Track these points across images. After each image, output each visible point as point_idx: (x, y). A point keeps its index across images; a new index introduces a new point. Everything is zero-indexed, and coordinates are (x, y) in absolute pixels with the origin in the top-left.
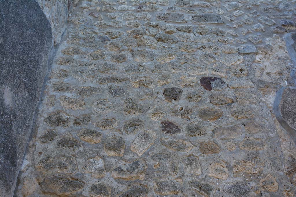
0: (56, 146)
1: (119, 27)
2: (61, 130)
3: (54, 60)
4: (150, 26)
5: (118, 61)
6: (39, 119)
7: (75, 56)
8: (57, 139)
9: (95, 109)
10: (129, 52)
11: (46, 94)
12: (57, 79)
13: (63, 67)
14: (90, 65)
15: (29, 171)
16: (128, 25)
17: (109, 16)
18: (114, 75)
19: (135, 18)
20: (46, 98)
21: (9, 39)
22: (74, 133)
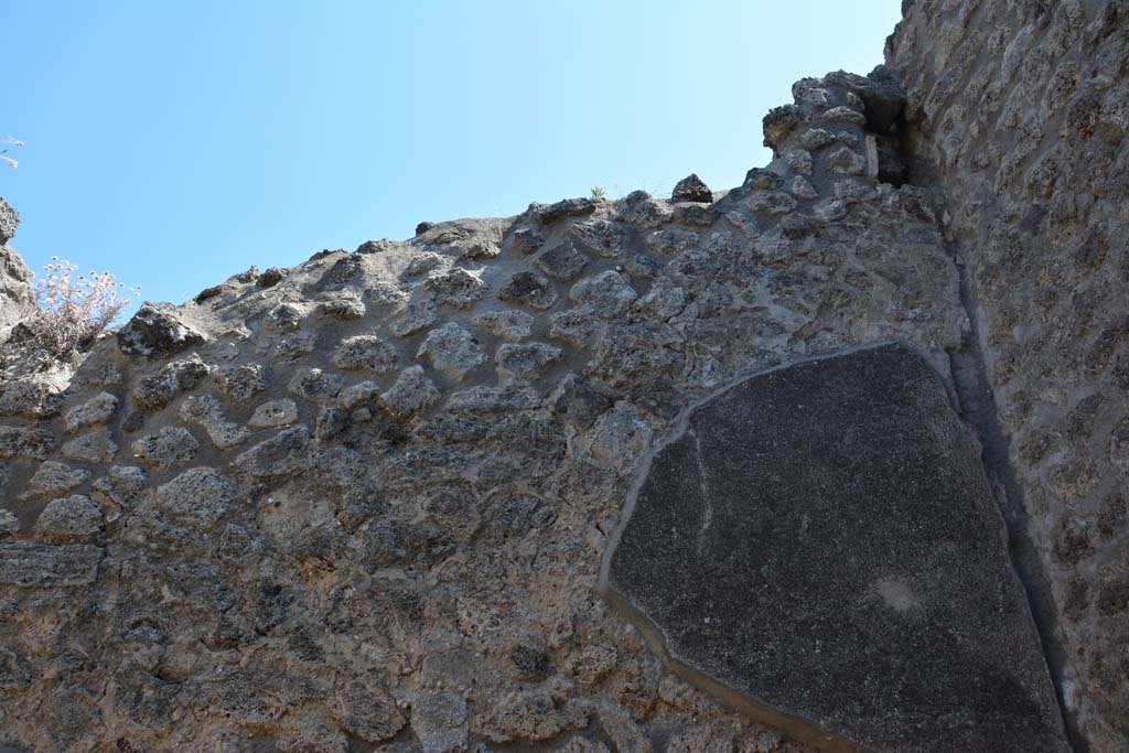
0: (1097, 618)
1: (1039, 143)
2: (1089, 568)
3: (991, 381)
4: (1097, 41)
5: (1092, 264)
6: (1044, 561)
7: (1017, 332)
8: (1093, 597)
9: (1120, 462)
10: (1103, 201)
11: (1024, 486)
12: (1019, 428)
13: (1014, 387)
14: (1049, 335)
15: (1085, 707)
16: (1051, 112)
17: (1004, 129)
18: (1109, 320)
19: (1051, 63)
20: (1027, 497)
21: (819, 500)
22: (1113, 563)
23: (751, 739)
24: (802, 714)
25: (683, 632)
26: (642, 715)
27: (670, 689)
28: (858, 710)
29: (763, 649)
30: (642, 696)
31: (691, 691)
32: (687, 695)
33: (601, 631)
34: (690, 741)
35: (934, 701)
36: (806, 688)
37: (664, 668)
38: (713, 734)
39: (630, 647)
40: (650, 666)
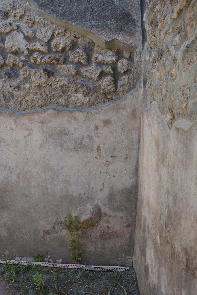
23: (57, 30)
24: (69, 22)
25: (40, 3)
26: (31, 26)
27: (37, 19)
28: (84, 20)
29: (61, 6)
30: (31, 20)
31: (43, 19)
32: (42, 20)
33: (20, 5)
34: (42, 31)
35: (105, 18)
36: (71, 15)
37: (36, 13)
38: (48, 29)
39: (28, 9)
40: (33, 13)
